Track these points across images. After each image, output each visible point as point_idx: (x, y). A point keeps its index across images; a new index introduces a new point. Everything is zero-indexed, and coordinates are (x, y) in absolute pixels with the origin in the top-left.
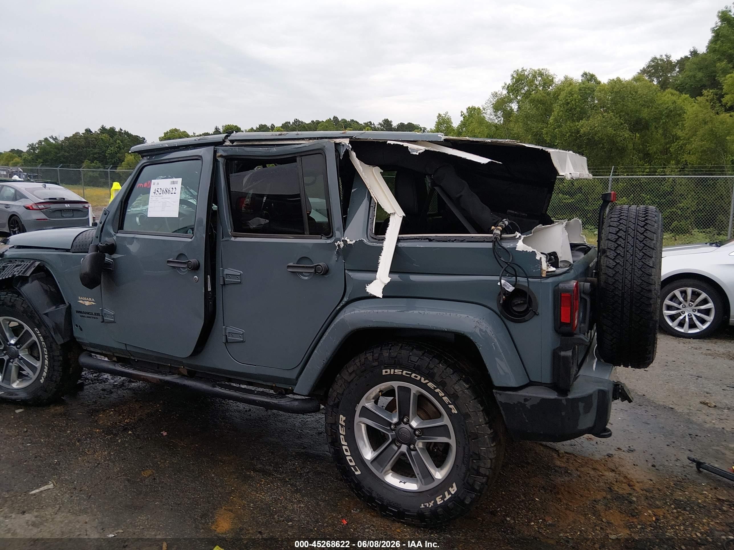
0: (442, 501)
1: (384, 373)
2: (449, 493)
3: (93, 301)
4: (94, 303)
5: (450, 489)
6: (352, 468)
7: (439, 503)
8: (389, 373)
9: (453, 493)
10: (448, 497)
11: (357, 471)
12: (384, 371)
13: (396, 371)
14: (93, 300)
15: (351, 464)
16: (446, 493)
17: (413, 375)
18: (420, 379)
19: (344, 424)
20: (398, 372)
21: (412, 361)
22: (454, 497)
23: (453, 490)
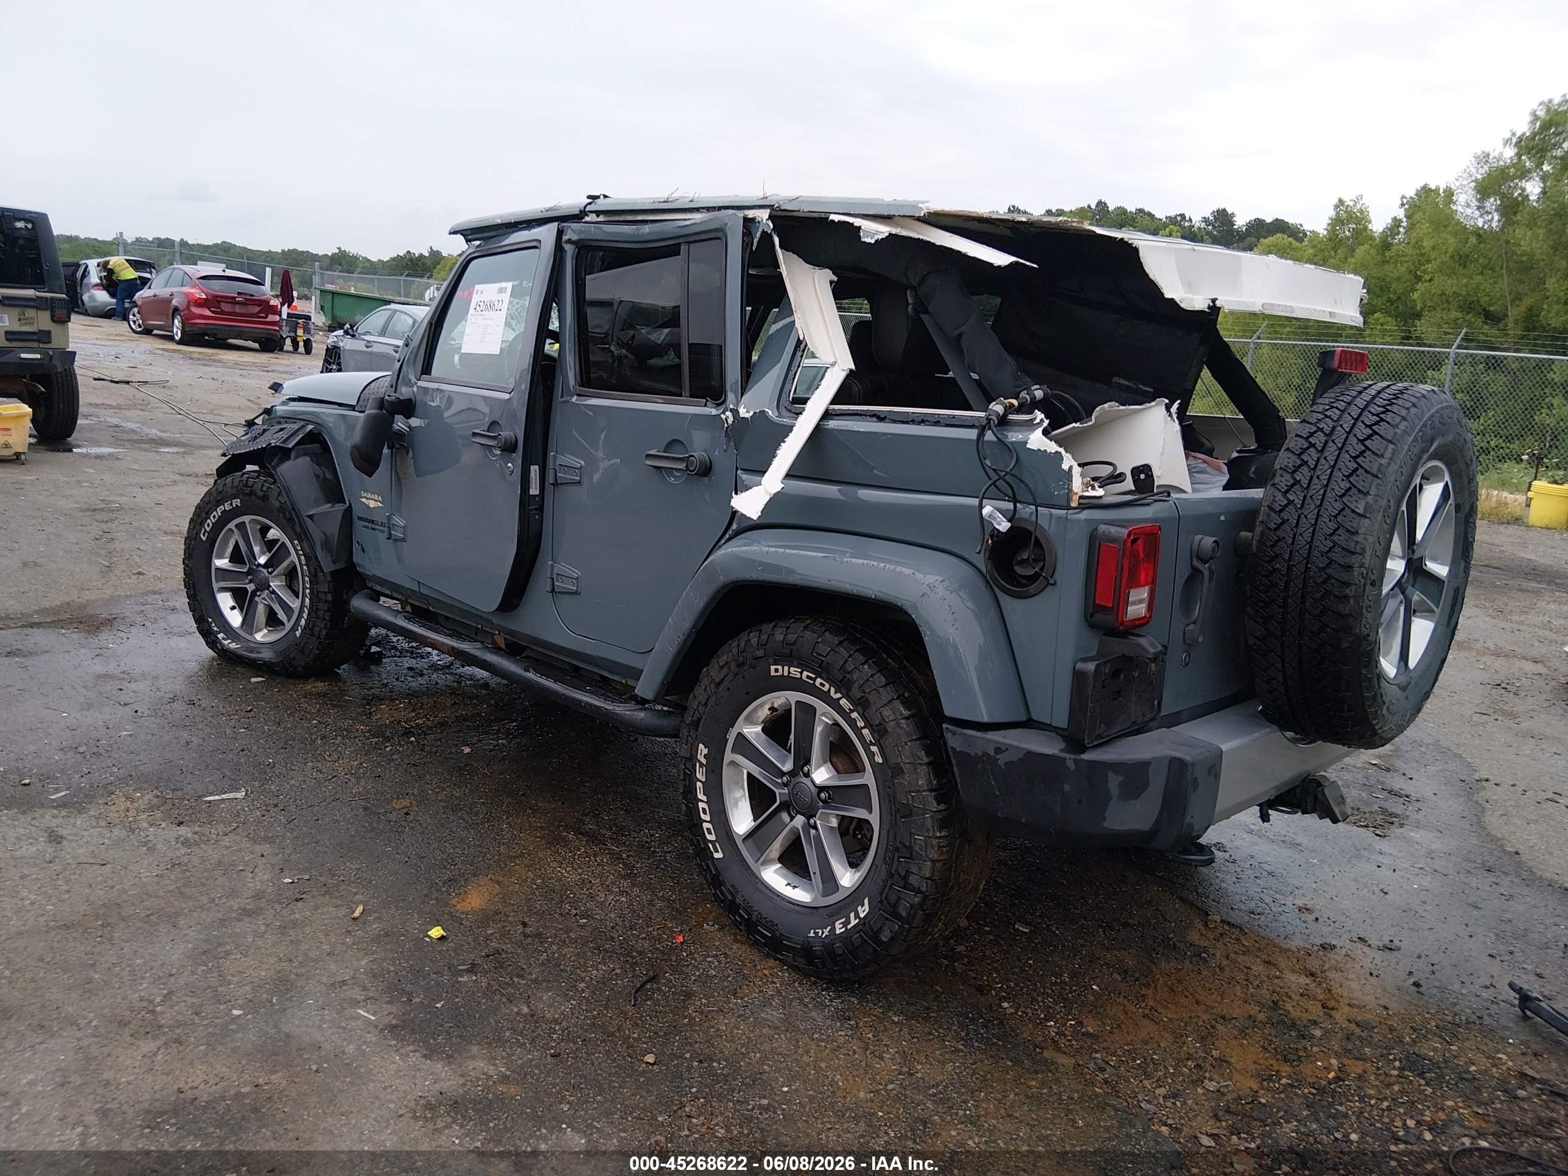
0: (843, 930)
1: (773, 673)
2: (857, 916)
3: (380, 501)
4: (380, 505)
5: (859, 908)
6: (710, 845)
7: (838, 932)
8: (780, 673)
9: (862, 915)
10: (854, 922)
11: (717, 851)
12: (773, 668)
13: (792, 669)
14: (380, 499)
15: (709, 837)
16: (852, 915)
17: (819, 680)
18: (830, 689)
19: (704, 761)
20: (795, 671)
21: (818, 654)
22: (863, 922)
23: (863, 911)
